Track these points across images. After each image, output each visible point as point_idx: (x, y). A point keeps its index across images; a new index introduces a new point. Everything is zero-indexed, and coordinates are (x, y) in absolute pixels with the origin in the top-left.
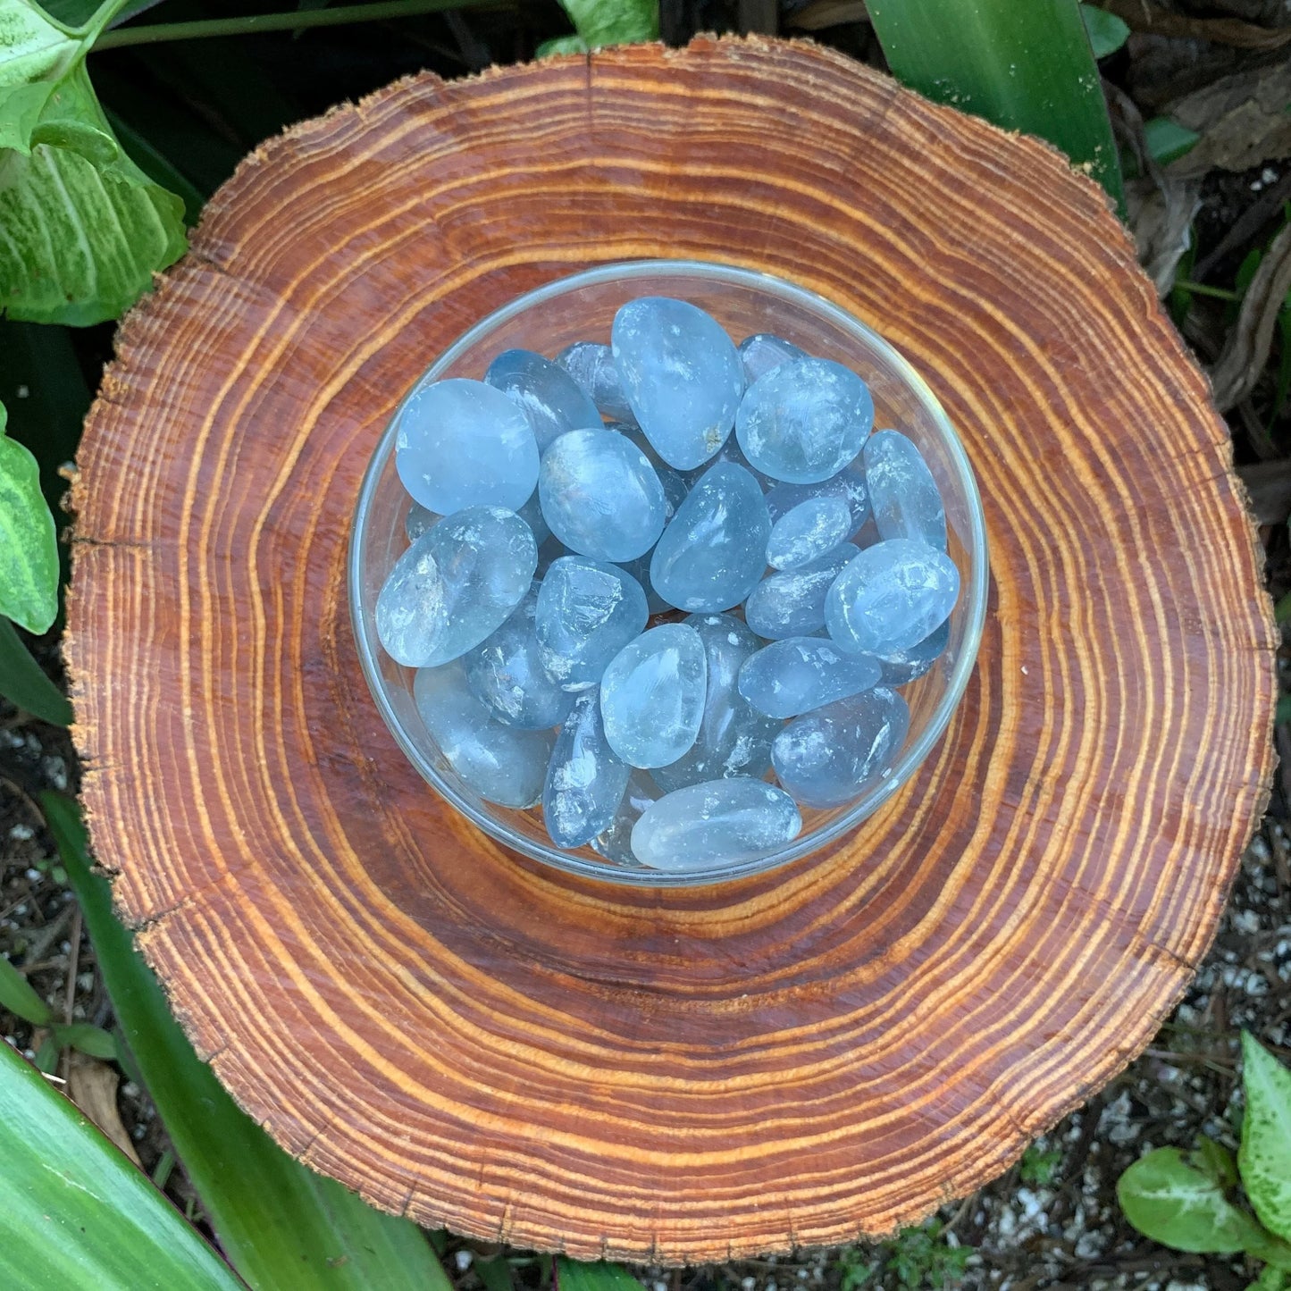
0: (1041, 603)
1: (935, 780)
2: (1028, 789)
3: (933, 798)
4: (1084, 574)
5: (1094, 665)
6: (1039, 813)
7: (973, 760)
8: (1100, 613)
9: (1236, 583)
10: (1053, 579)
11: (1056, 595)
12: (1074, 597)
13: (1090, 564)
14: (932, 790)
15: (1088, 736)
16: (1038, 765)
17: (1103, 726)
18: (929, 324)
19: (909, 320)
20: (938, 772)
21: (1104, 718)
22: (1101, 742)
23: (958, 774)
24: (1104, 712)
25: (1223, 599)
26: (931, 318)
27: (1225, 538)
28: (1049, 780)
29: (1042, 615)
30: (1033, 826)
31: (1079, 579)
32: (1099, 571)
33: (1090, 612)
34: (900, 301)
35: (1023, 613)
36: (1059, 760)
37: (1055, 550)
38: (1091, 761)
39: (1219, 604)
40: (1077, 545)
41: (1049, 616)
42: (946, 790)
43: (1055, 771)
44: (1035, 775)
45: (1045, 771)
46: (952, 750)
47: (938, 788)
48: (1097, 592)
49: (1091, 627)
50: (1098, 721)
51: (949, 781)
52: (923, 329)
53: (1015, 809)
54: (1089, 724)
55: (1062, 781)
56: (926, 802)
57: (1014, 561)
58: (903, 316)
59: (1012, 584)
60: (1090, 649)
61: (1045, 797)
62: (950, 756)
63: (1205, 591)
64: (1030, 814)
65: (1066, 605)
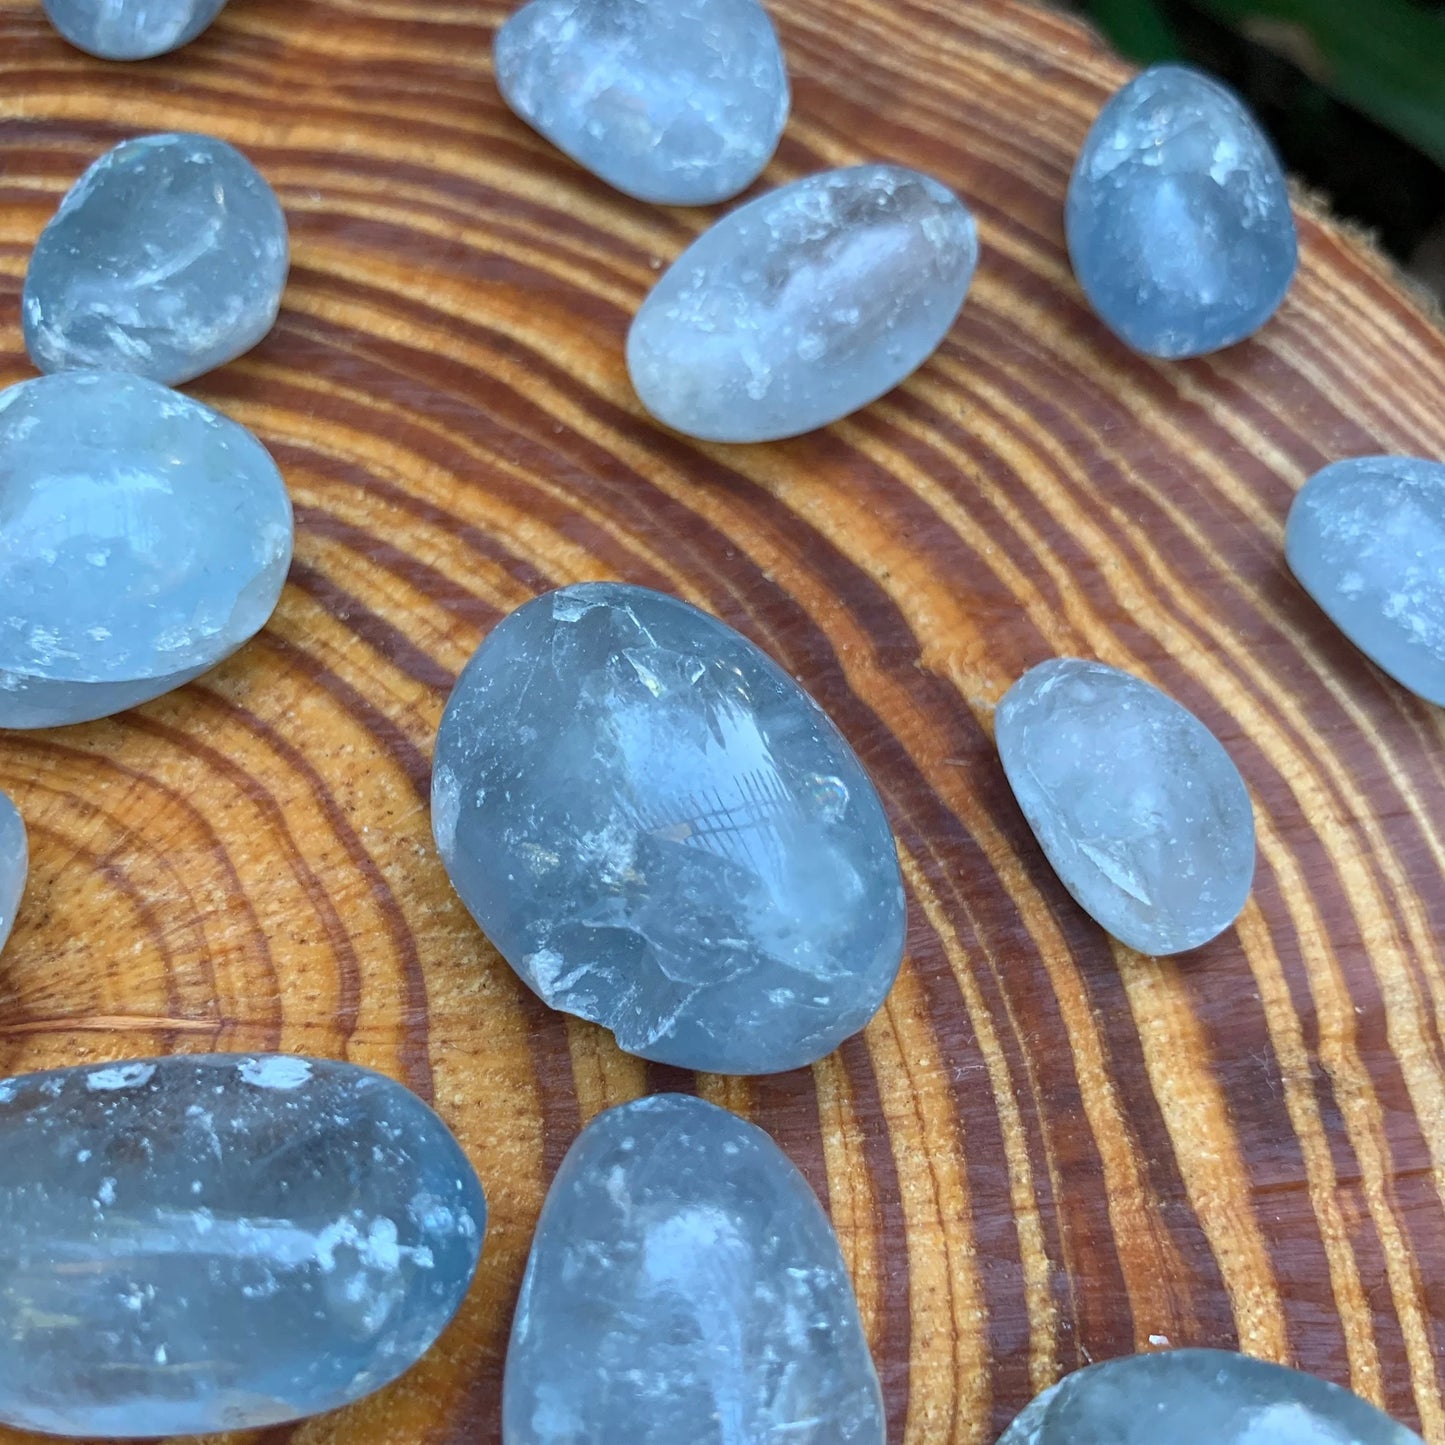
0: (1020, 586)
1: (1028, 1224)
2: (1301, 1109)
3: (1056, 1292)
4: (1078, 475)
5: (1247, 684)
6: (1373, 1162)
7: (1100, 1102)
8: (1176, 549)
9: (1418, 364)
10: (1012, 515)
11: (1041, 549)
12: (1090, 537)
13: (1078, 446)
14: (1037, 1267)
15: (1353, 873)
16: (1282, 1020)
17: (1371, 827)
18: (395, 96)
19: (339, 102)
20: (1022, 1195)
21: (1360, 805)
22: (1395, 874)
23: (1083, 1168)
24: (1347, 788)
25: (1418, 408)
26: (392, 83)
27: (1327, 287)
28: (1336, 1052)
29: (1040, 613)
30: (1381, 1213)
31: (1072, 489)
32: (1107, 453)
33: (1153, 558)
34: (298, 75)
35: (987, 628)
36: (1325, 978)
37: (976, 448)
38: (1404, 940)
39: (1417, 421)
40: (1019, 416)
41: (1056, 604)
42: (1075, 1241)
43: (1336, 1016)
44: (1292, 1056)
45: (1311, 1034)
46: (1023, 1101)
47: (1050, 1250)
48: (1134, 501)
49: (1176, 589)
50: (1350, 820)
51: (1070, 1207)
52: (381, 108)
53: (1302, 1186)
54: (1336, 839)
55: (1370, 1033)
56: (1042, 1315)
57: (889, 514)
58: (321, 99)
59: (918, 571)
60: (1212, 645)
61: (1359, 1109)
62: (1029, 1123)
63: (1367, 405)
64: (1349, 1180)
65: (1083, 567)
